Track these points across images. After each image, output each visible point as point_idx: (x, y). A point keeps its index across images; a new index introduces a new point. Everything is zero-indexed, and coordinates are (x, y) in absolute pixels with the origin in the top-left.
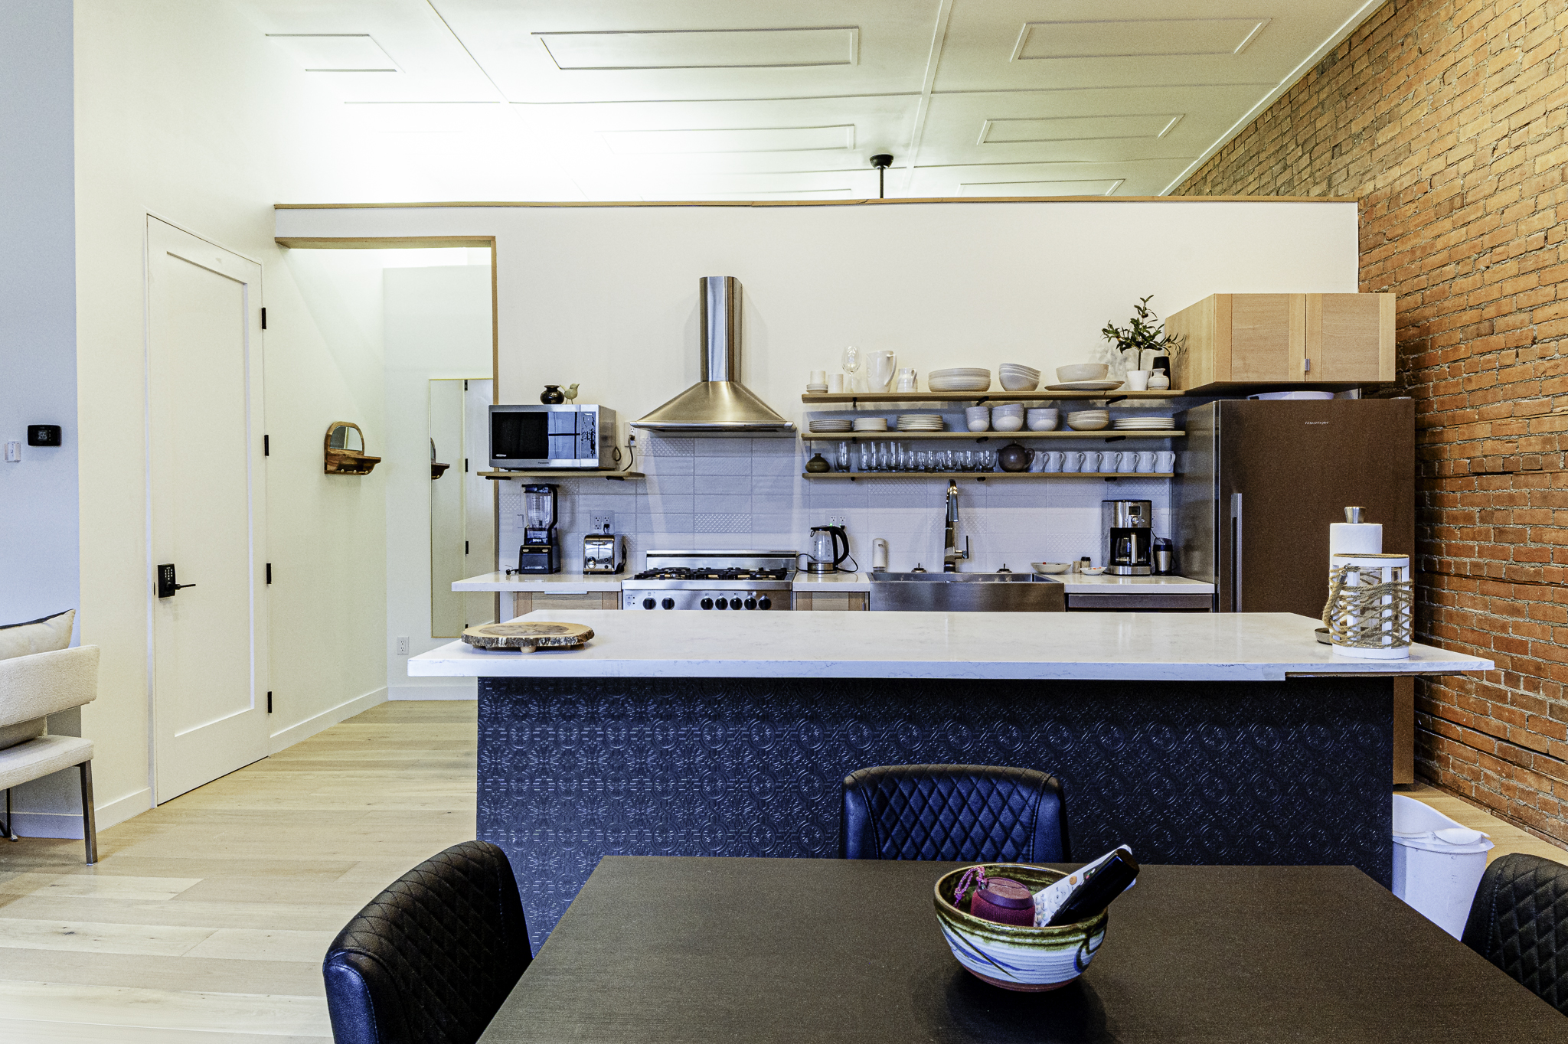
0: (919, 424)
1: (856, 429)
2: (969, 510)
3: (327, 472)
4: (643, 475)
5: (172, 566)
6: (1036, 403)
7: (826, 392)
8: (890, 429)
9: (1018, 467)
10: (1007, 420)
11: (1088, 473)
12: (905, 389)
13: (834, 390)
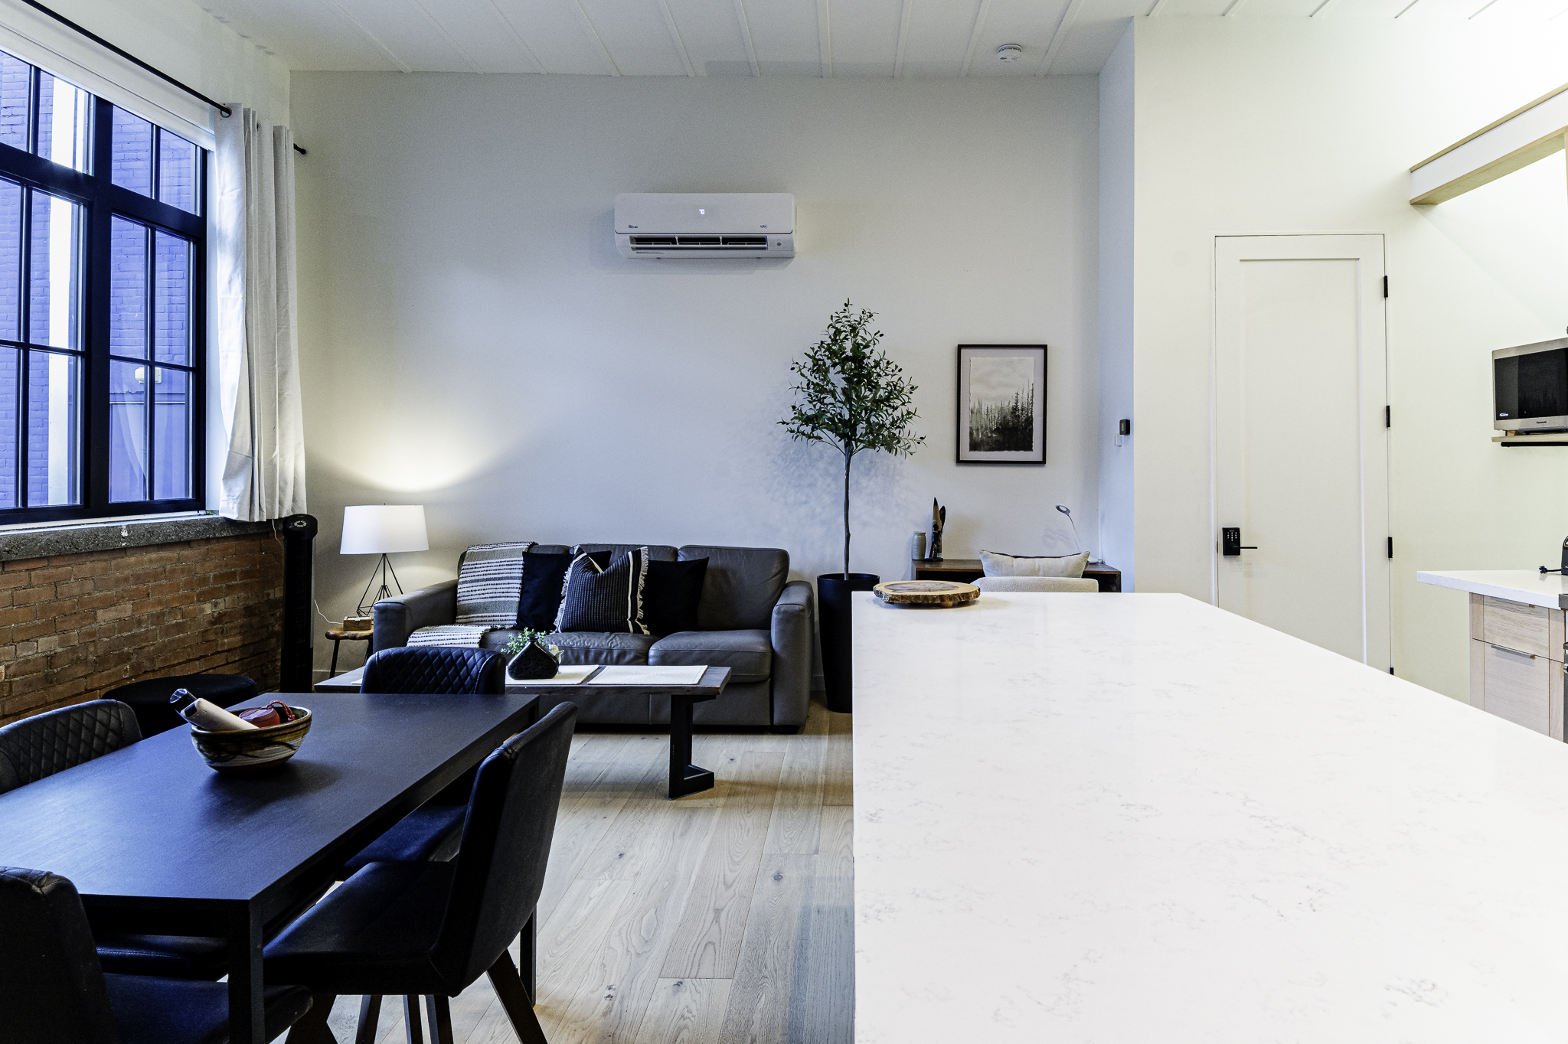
5: (1237, 530)
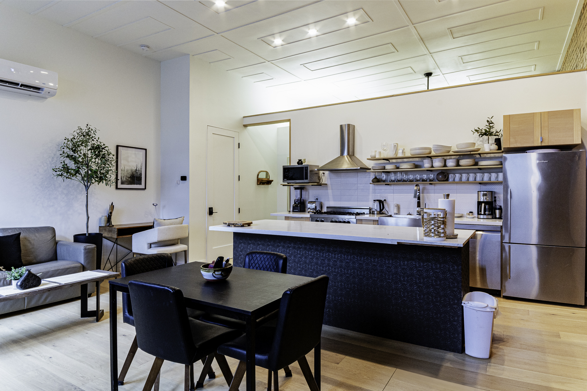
0: (405, 166)
1: (386, 168)
2: (428, 195)
3: (258, 184)
4: (326, 184)
5: (212, 208)
6: (448, 157)
7: (375, 157)
8: (398, 168)
9: (443, 179)
10: (438, 164)
11: (471, 181)
12: (400, 155)
13: (377, 157)
